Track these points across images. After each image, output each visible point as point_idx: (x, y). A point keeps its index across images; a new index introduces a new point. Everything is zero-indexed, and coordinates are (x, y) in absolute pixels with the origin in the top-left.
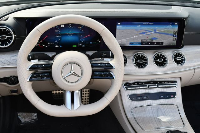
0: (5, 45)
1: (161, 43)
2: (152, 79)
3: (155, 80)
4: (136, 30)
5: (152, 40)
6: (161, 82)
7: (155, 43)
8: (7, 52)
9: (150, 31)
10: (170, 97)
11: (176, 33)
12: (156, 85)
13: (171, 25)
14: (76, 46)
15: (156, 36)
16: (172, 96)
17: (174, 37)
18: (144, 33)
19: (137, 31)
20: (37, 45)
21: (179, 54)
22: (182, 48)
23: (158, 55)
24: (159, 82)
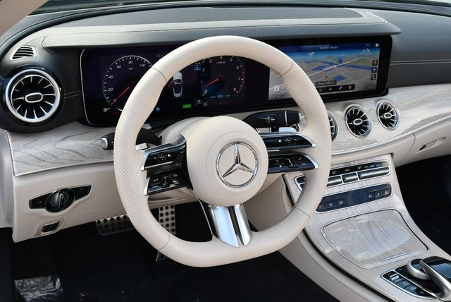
0: (38, 117)
1: (350, 87)
2: (347, 163)
3: (353, 164)
4: (307, 62)
5: (335, 82)
6: (363, 167)
7: (340, 86)
8: (42, 133)
9: (331, 64)
10: (383, 196)
11: (376, 64)
12: (355, 174)
13: (369, 48)
14: (189, 106)
15: (343, 72)
16: (386, 193)
17: (372, 72)
18: (320, 68)
19: (307, 65)
20: (105, 110)
21: (386, 106)
22: (386, 93)
23: (351, 112)
24: (359, 168)
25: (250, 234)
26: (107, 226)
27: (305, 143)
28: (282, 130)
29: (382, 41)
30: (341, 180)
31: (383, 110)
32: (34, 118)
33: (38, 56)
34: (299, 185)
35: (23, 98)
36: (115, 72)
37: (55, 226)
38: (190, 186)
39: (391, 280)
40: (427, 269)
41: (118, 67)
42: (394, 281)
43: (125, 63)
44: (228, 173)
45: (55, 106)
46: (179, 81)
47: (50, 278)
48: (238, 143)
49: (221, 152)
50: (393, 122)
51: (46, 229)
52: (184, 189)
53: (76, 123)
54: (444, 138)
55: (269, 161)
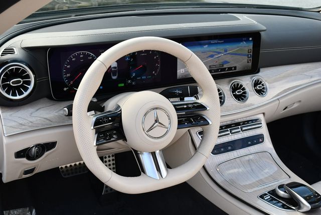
0: (19, 95)
1: (233, 69)
2: (232, 120)
3: (237, 121)
4: (203, 52)
5: (223, 65)
6: (244, 123)
7: (226, 68)
8: (22, 107)
9: (219, 53)
10: (258, 143)
11: (251, 52)
12: (239, 128)
13: (245, 41)
14: (123, 85)
15: (228, 58)
16: (261, 140)
17: (248, 57)
18: (212, 56)
19: (203, 54)
20: (65, 89)
21: (258, 81)
22: (258, 72)
23: (234, 85)
24: (241, 124)
25: (167, 171)
26: (67, 171)
27: (202, 107)
28: (186, 99)
29: (254, 36)
30: (229, 132)
31: (257, 83)
32: (16, 96)
33: (18, 54)
34: (200, 136)
35: (8, 83)
36: (71, 63)
37: (32, 170)
38: (125, 139)
39: (265, 199)
40: (288, 191)
41: (73, 59)
42: (266, 200)
43: (78, 57)
44: (151, 129)
45: (31, 87)
46: (115, 68)
47: (28, 209)
48: (156, 108)
49: (145, 115)
50: (263, 92)
51: (26, 172)
52: (121, 141)
53: (46, 98)
54: (300, 101)
55: (178, 121)
